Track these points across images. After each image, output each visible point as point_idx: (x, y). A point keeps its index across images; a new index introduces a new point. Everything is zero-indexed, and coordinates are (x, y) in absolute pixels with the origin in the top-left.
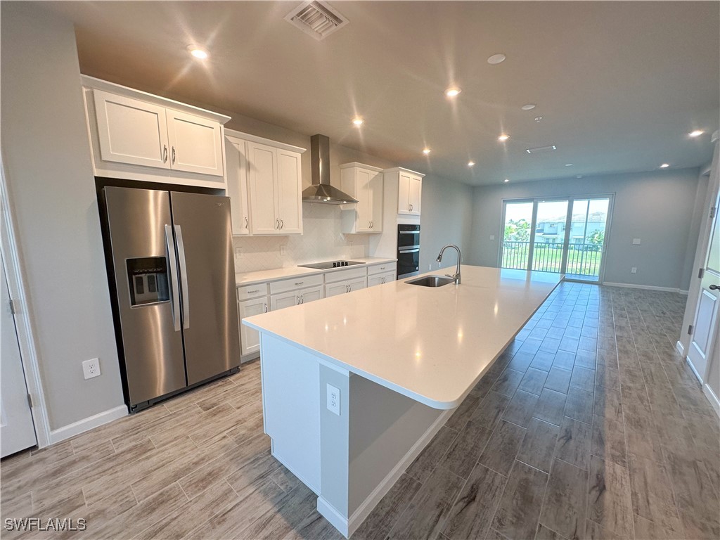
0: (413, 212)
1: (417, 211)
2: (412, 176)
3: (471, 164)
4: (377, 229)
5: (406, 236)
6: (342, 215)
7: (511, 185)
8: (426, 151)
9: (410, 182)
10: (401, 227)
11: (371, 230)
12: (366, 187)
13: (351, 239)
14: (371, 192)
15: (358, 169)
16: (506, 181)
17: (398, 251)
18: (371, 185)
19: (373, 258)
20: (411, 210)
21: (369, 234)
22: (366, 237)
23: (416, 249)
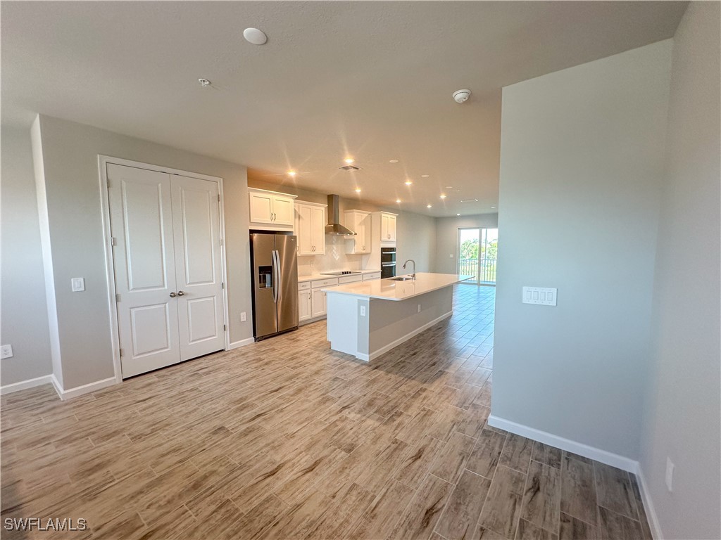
0: (391, 239)
1: (393, 238)
2: (389, 216)
3: (429, 206)
4: (368, 251)
5: (387, 255)
6: (346, 241)
7: (463, 217)
8: (399, 201)
9: (389, 220)
10: (383, 250)
11: (364, 252)
12: (360, 224)
13: (350, 257)
15: (356, 214)
16: (458, 215)
17: (382, 265)
18: (363, 223)
19: (365, 269)
20: (389, 238)
21: (362, 254)
22: (360, 256)
23: (394, 263)
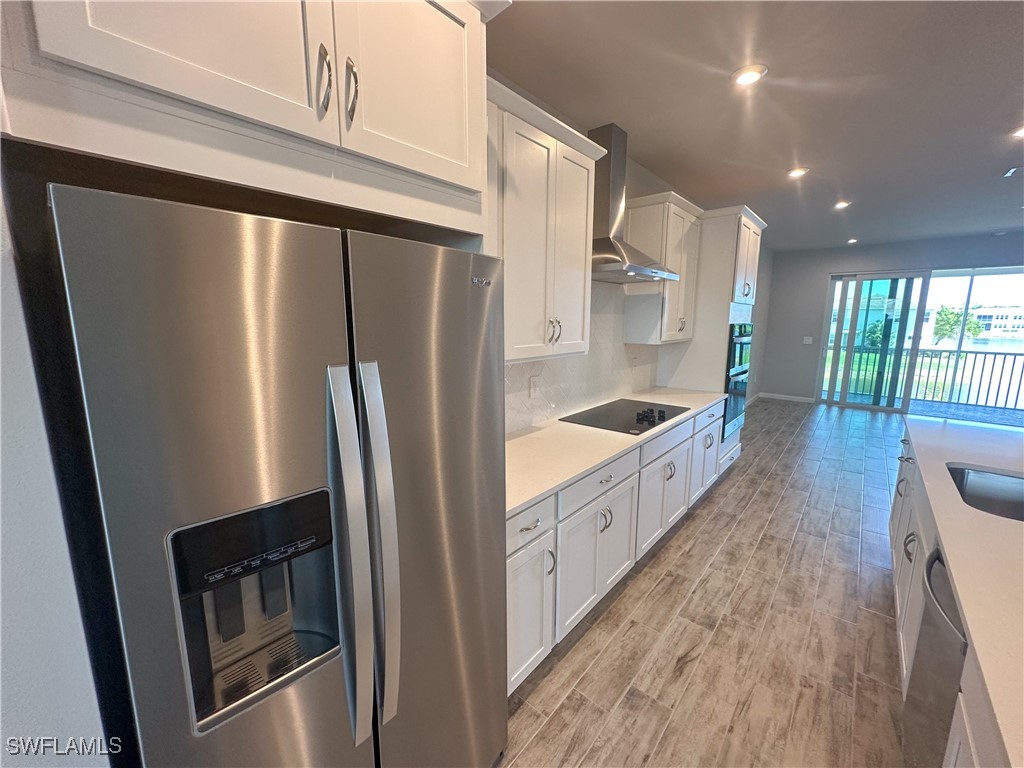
0: (749, 298)
1: (752, 296)
4: (687, 333)
6: (626, 306)
9: (750, 236)
10: (733, 330)
11: (681, 336)
12: (679, 247)
14: (685, 256)
17: (729, 378)
19: (664, 388)
20: (746, 295)
